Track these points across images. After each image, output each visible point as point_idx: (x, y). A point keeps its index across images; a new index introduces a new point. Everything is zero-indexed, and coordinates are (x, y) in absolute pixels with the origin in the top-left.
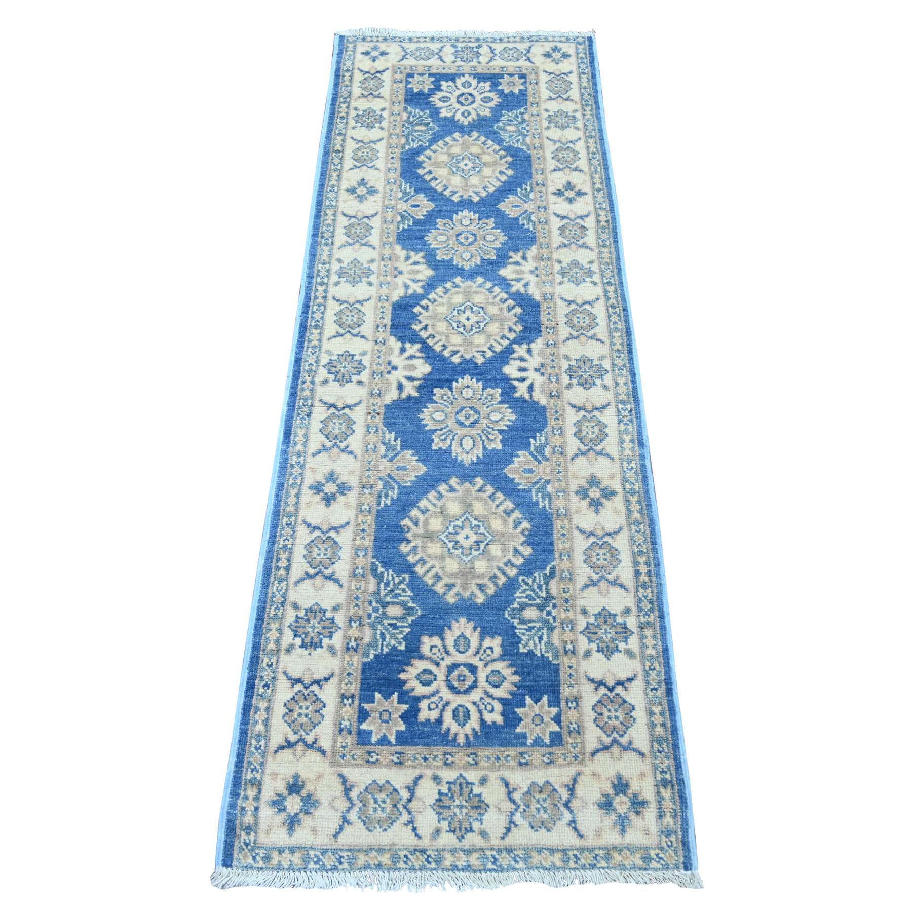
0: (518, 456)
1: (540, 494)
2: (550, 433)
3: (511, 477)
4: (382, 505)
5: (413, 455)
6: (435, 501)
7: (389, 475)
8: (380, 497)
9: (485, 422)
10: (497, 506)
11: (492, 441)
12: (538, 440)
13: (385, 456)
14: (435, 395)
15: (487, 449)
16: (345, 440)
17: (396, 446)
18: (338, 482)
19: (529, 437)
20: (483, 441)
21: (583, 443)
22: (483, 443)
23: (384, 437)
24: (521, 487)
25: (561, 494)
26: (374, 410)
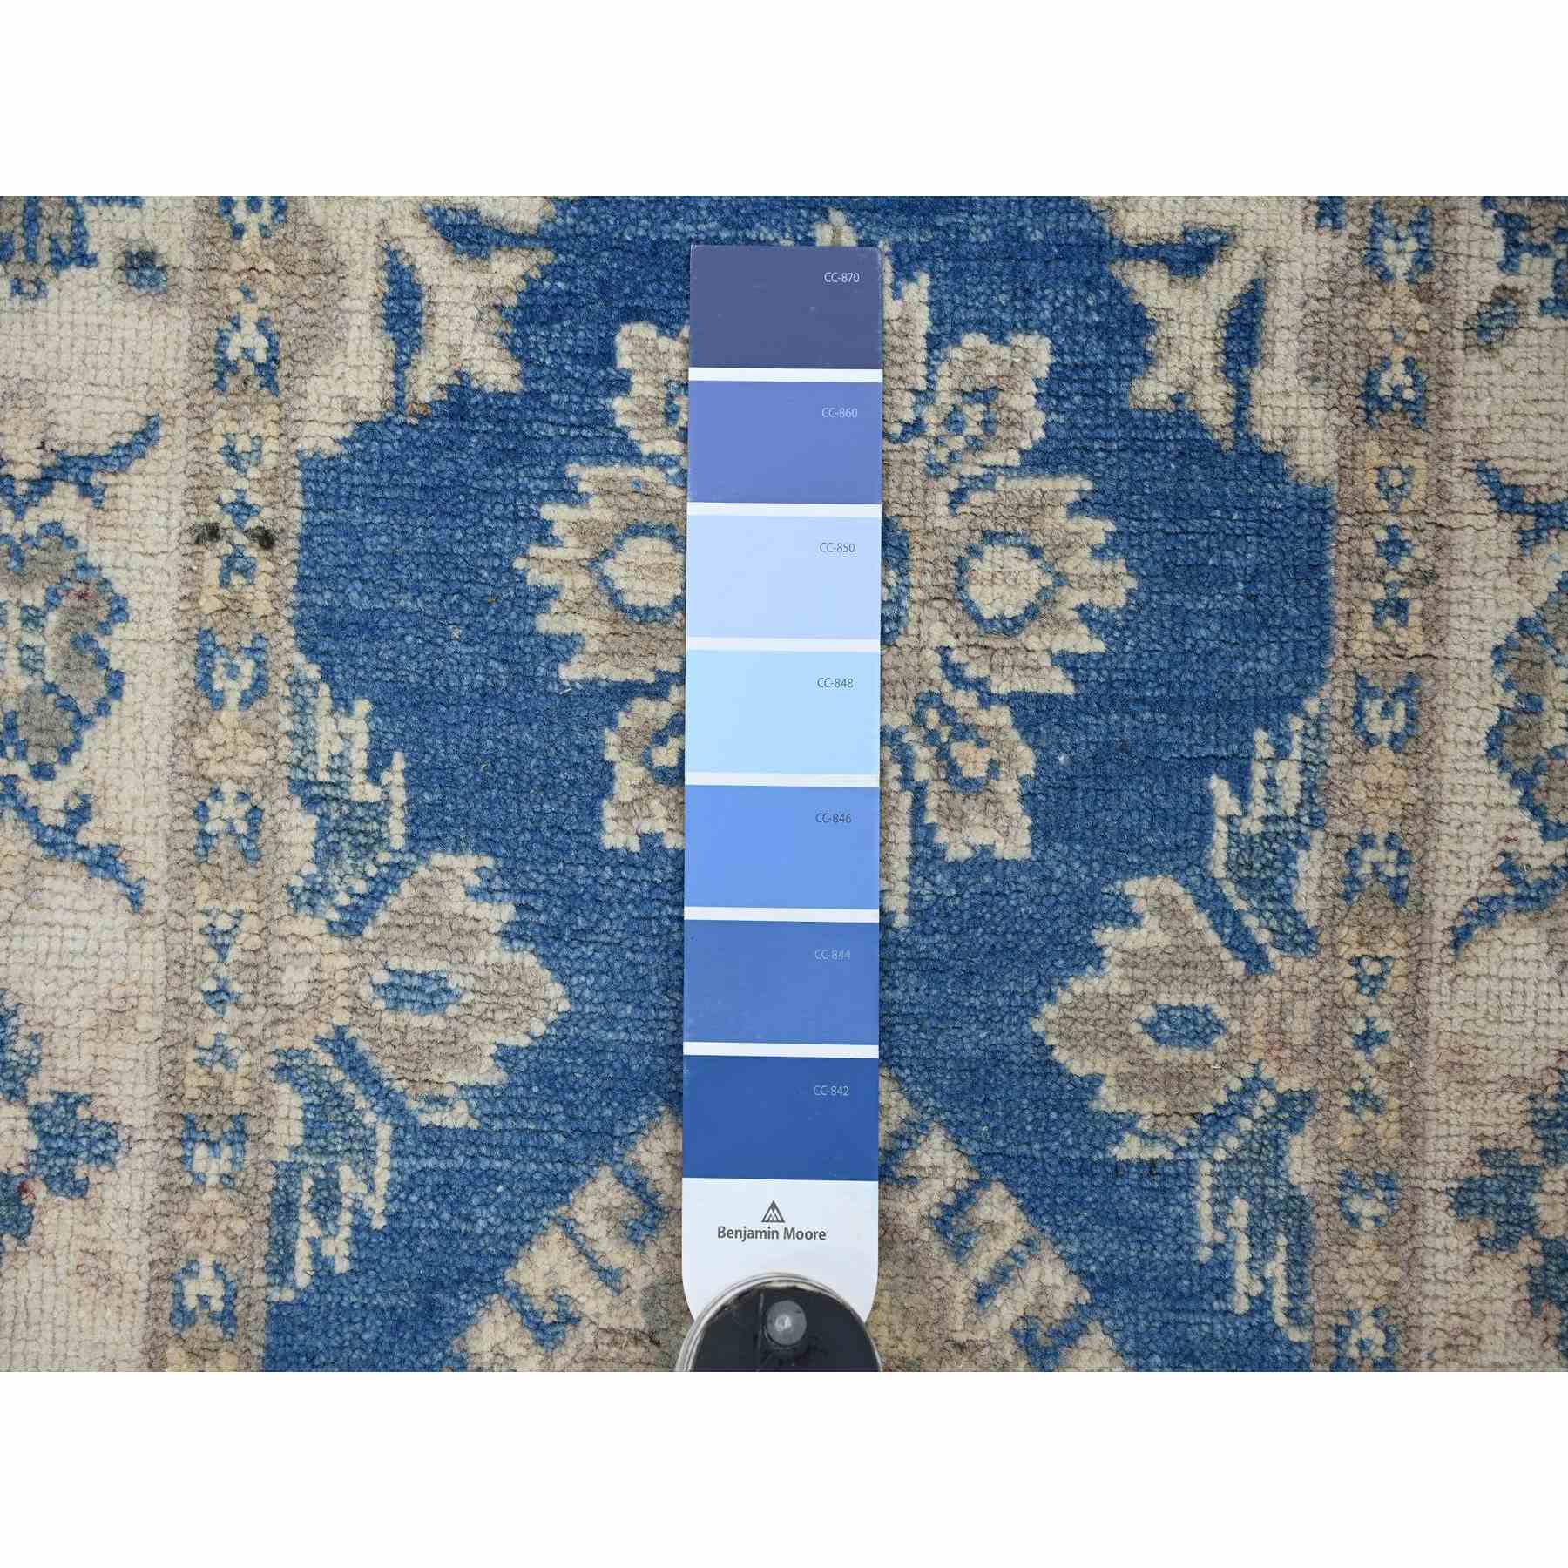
0: (1126, 917)
1: (1241, 1206)
2: (1338, 732)
3: (1078, 1068)
4: (303, 1275)
5: (484, 893)
6: (616, 1254)
7: (340, 1044)
8: (285, 1209)
9: (938, 633)
10: (983, 1295)
11: (969, 787)
12: (1258, 791)
13: (312, 895)
14: (622, 385)
15: (938, 853)
16: (65, 754)
17: (379, 811)
18: (40, 1089)
19: (1205, 766)
20: (919, 792)
21: (1537, 811)
22: (918, 808)
23: (303, 737)
24: (1129, 1149)
25: (1366, 1208)
26: (242, 508)
